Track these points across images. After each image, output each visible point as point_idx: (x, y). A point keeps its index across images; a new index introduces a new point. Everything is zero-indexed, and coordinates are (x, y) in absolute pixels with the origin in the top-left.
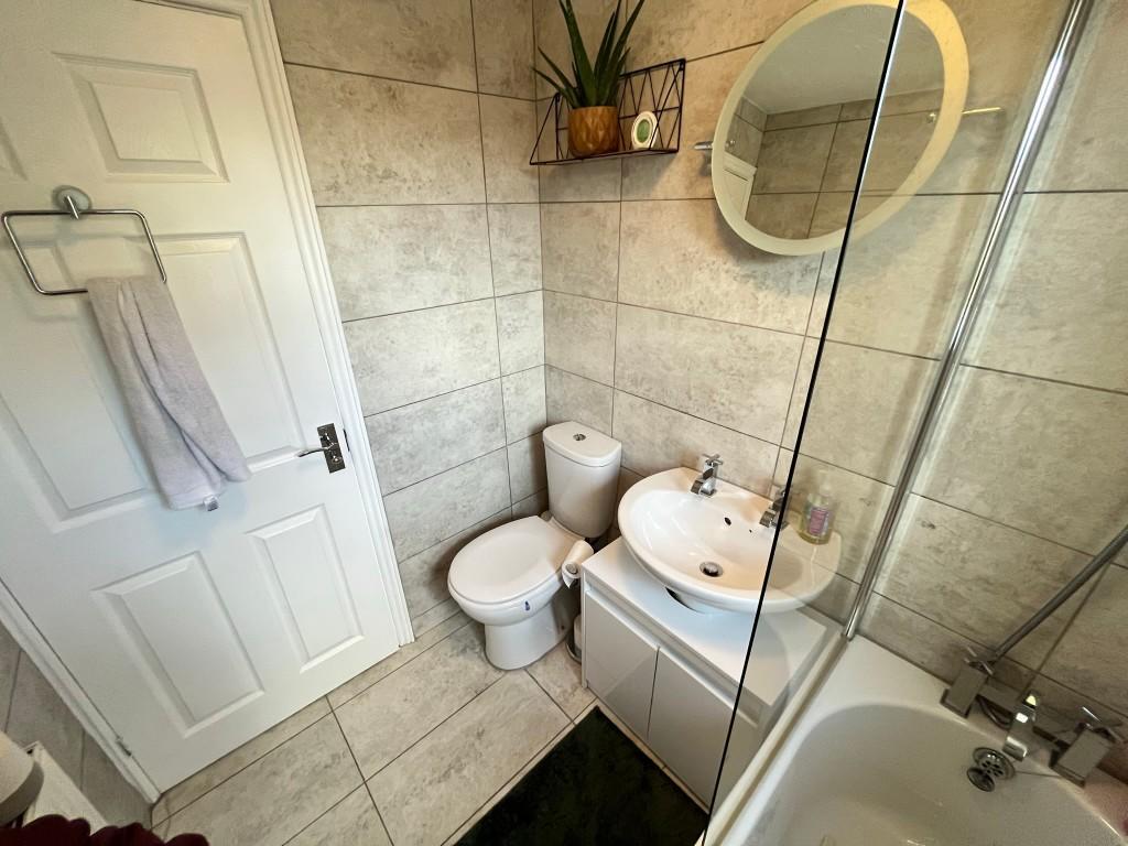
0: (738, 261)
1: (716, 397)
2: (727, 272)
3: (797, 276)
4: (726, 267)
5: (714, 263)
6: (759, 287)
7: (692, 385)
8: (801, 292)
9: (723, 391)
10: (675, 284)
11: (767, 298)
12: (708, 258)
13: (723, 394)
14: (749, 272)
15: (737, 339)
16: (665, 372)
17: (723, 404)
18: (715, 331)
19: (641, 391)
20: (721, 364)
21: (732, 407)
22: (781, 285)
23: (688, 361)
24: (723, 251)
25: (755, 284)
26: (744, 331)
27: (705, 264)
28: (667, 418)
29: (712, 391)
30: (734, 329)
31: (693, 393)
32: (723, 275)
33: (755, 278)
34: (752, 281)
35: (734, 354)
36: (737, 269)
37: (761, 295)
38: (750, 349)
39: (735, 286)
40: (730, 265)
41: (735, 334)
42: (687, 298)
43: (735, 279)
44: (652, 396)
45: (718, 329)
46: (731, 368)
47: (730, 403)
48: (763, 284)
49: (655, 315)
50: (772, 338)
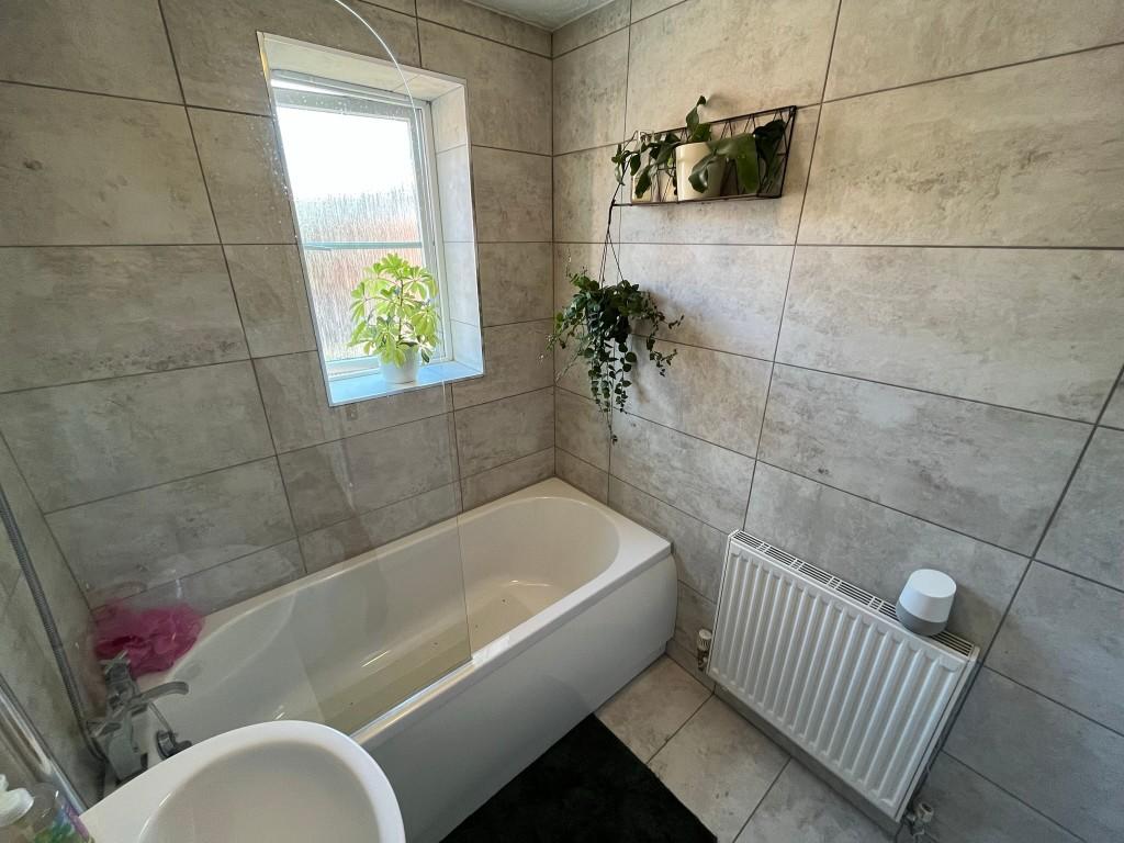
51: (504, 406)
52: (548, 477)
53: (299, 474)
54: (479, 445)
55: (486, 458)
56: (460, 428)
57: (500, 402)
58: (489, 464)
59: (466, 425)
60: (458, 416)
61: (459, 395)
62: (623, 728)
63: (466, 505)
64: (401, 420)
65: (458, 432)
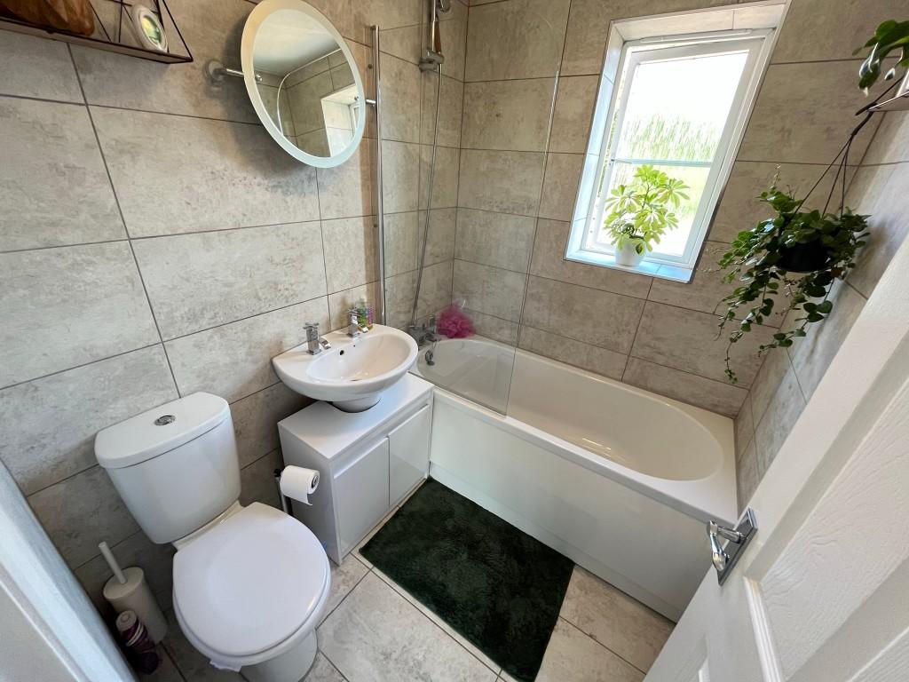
0: (265, 175)
1: (280, 287)
2: (259, 185)
3: (306, 183)
4: (257, 181)
5: (245, 179)
6: (285, 193)
7: (258, 287)
8: (311, 193)
9: (284, 279)
10: (211, 202)
11: (292, 200)
12: (239, 175)
13: (284, 281)
14: (275, 183)
15: (283, 236)
16: (227, 289)
17: (287, 289)
18: (264, 235)
19: (204, 323)
20: (277, 260)
21: (294, 287)
22: (299, 190)
23: (248, 269)
24: (250, 168)
25: (283, 192)
26: (285, 228)
27: (237, 180)
28: (243, 330)
29: (276, 284)
30: (278, 229)
31: (260, 294)
32: (257, 188)
33: (281, 187)
34: (280, 190)
35: (283, 247)
36: (266, 182)
37: (288, 199)
38: (293, 239)
39: (268, 195)
40: (259, 179)
41: (280, 232)
42: (229, 214)
43: (267, 189)
44: (220, 320)
45: (266, 233)
46: (285, 260)
47: (292, 285)
48: (287, 190)
49: (196, 239)
50: (304, 227)
51: (700, 318)
52: (725, 415)
53: (534, 291)
54: (658, 339)
55: (659, 353)
56: (647, 316)
57: (697, 314)
58: (661, 359)
59: (652, 317)
60: (649, 306)
61: (658, 290)
62: (578, 591)
63: (626, 377)
64: (603, 287)
65: (644, 319)
